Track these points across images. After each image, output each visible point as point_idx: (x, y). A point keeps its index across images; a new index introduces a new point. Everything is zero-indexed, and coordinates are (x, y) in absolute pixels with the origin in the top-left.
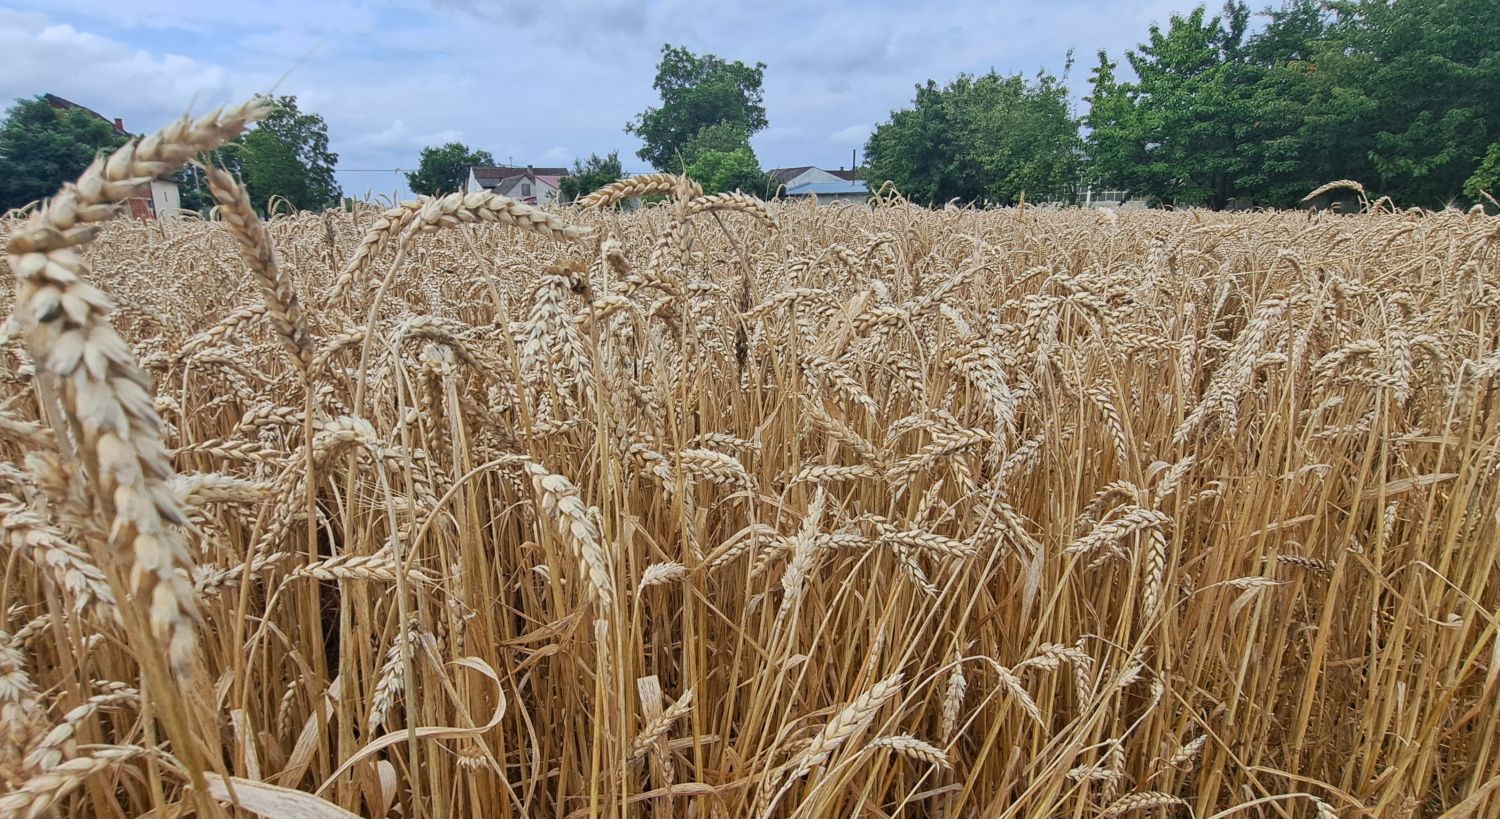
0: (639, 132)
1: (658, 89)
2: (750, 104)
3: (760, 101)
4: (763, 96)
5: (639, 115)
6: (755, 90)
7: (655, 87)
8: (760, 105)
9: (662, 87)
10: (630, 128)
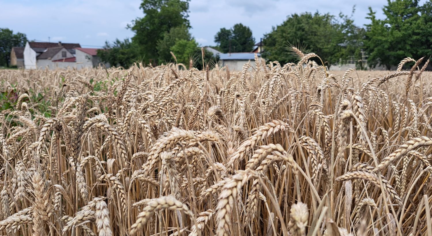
0: (133, 29)
1: (142, 9)
2: (183, 18)
3: (188, 16)
4: (189, 14)
5: (133, 21)
6: (186, 11)
7: (140, 8)
8: (188, 19)
9: (144, 8)
10: (129, 26)
